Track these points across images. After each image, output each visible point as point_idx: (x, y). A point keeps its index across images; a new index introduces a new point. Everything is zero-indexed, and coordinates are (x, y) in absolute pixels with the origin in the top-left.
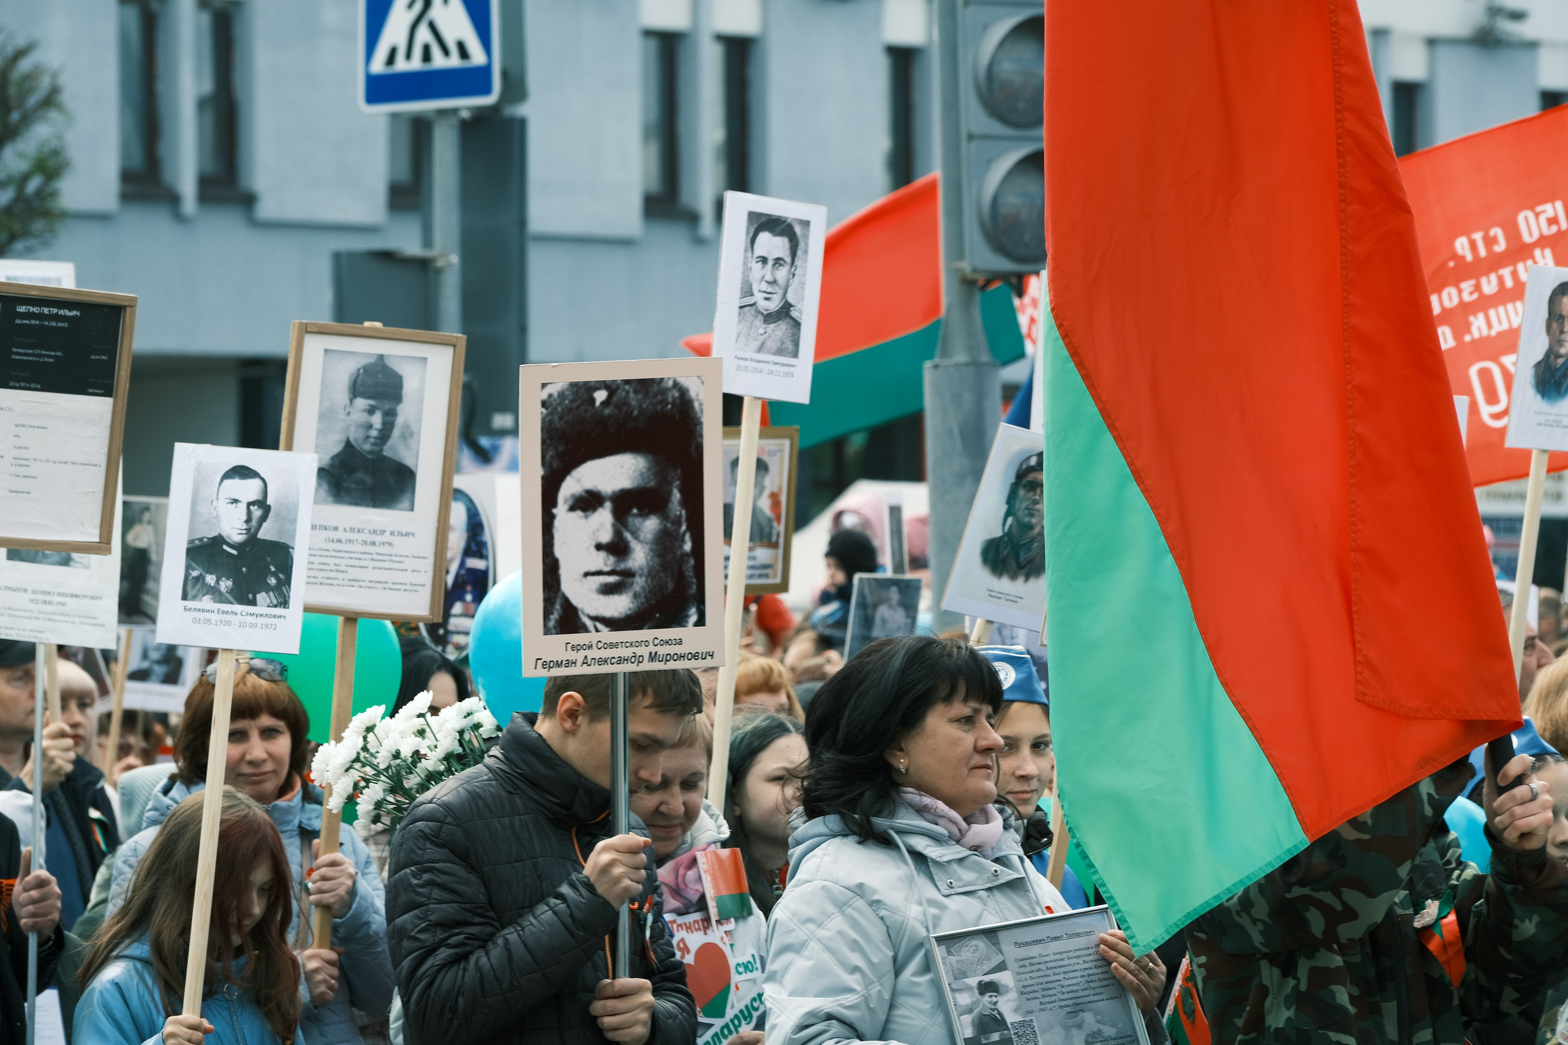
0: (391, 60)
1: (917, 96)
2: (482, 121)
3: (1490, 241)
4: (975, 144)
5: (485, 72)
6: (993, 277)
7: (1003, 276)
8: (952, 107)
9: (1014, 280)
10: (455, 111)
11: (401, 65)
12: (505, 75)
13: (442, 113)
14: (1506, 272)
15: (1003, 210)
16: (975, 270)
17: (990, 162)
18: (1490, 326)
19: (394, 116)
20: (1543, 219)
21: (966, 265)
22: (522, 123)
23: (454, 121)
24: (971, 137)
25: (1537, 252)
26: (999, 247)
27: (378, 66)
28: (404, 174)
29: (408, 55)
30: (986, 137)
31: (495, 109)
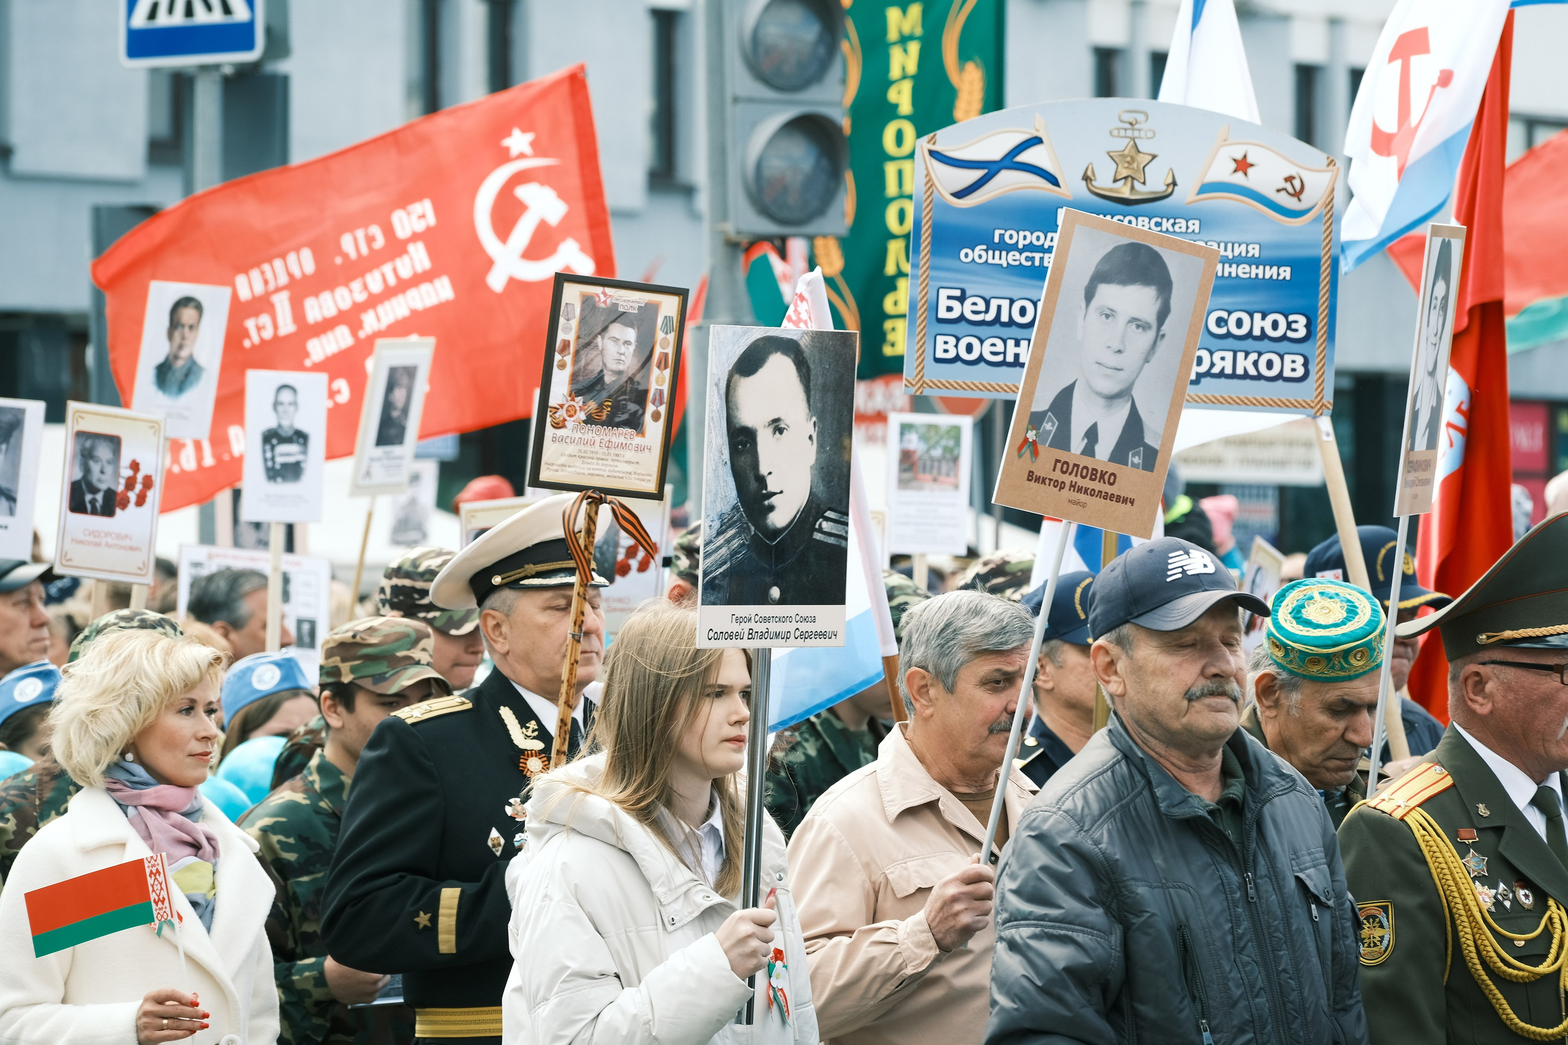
0: (152, 15)
1: (680, 58)
2: (245, 78)
3: (370, 240)
4: (740, 108)
5: (248, 28)
6: (756, 241)
7: (768, 238)
8: (717, 69)
9: (778, 243)
10: (217, 67)
11: (163, 20)
12: (269, 31)
13: (204, 68)
14: (387, 268)
15: (767, 173)
16: (739, 233)
17: (754, 125)
18: (379, 320)
19: (154, 71)
20: (414, 217)
21: (730, 228)
22: (285, 80)
23: (216, 76)
24: (736, 100)
25: (411, 248)
26: (764, 211)
27: (139, 20)
28: (163, 128)
29: (171, 10)
30: (751, 100)
31: (256, 66)
